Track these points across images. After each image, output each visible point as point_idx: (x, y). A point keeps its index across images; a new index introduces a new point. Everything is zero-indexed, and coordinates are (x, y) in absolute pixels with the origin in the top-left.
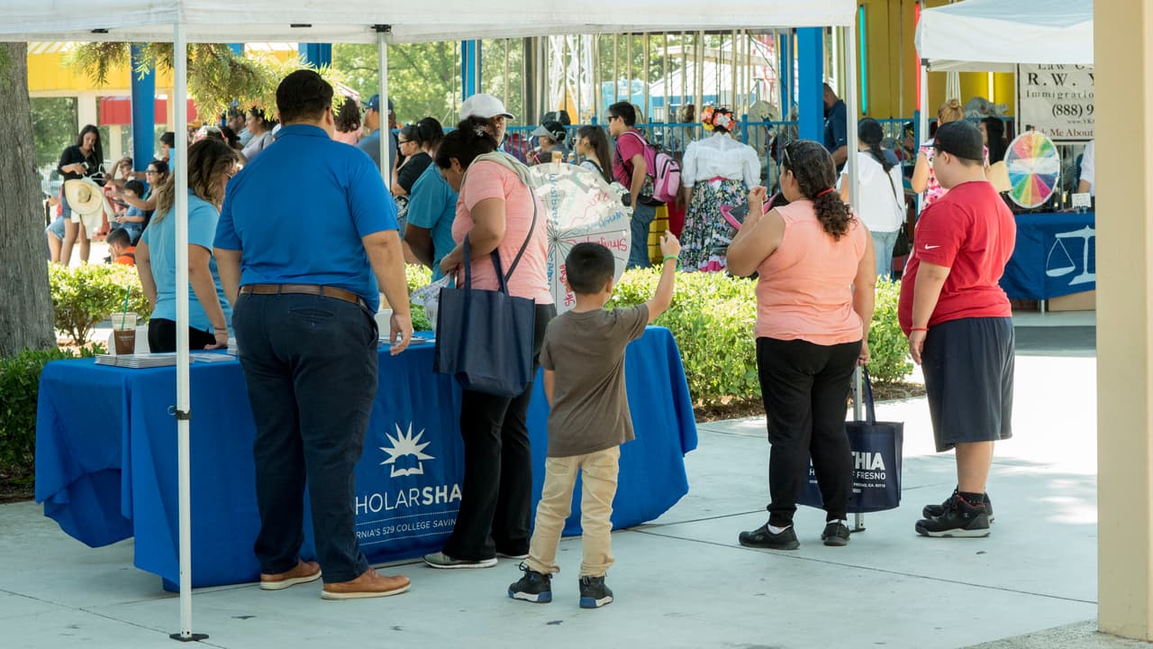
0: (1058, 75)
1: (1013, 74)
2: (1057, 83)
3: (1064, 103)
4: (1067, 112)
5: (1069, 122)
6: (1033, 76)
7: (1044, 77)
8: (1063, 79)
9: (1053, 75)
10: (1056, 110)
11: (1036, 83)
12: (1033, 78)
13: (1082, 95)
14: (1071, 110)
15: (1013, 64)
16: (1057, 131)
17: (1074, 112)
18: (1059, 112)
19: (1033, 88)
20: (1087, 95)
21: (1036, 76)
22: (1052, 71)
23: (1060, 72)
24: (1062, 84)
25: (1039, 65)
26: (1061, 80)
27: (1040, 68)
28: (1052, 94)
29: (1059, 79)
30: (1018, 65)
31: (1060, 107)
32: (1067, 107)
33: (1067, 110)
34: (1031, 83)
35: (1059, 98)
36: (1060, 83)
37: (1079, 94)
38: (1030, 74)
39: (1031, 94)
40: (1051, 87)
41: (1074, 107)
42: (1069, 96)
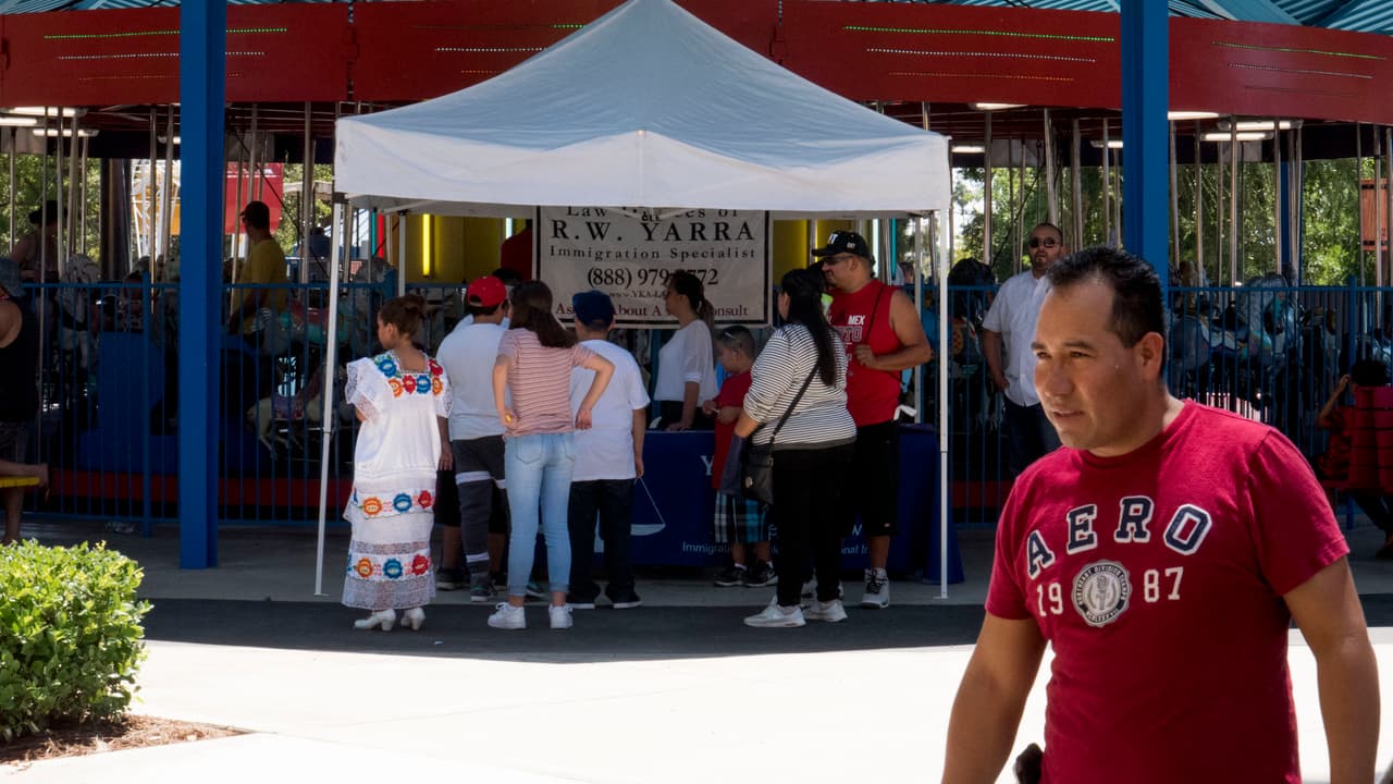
0: (597, 224)
2: (594, 237)
3: (603, 266)
4: (609, 280)
6: (559, 225)
7: (576, 227)
8: (603, 231)
9: (589, 224)
10: (593, 276)
11: (565, 237)
12: (559, 230)
13: (631, 255)
14: (614, 276)
15: (530, 207)
17: (620, 281)
18: (598, 280)
19: (559, 243)
20: (638, 255)
21: (564, 225)
22: (587, 218)
23: (600, 219)
24: (602, 237)
25: (570, 208)
26: (600, 232)
27: (570, 213)
28: (586, 253)
29: (597, 231)
30: (538, 208)
31: (598, 272)
32: (609, 273)
33: (609, 277)
34: (556, 235)
35: (598, 258)
36: (598, 237)
37: (627, 253)
38: (555, 222)
39: (556, 251)
40: (585, 242)
41: (620, 273)
42: (612, 255)
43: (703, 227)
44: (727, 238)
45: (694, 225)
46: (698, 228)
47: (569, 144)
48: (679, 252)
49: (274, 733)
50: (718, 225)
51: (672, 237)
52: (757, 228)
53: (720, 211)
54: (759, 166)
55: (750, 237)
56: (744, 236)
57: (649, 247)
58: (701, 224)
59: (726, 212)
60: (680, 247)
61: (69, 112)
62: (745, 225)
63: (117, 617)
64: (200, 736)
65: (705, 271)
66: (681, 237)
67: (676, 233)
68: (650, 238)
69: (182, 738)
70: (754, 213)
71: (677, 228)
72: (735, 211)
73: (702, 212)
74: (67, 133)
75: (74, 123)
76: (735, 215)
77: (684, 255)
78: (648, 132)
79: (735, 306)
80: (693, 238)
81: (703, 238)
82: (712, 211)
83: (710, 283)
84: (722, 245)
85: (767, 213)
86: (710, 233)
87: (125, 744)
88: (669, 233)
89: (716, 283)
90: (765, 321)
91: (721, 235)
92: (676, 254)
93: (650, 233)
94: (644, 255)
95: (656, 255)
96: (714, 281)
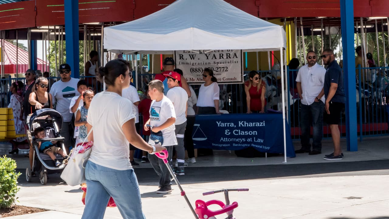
0: (192, 55)
1: (173, 55)
2: (191, 59)
3: (194, 67)
4: (196, 71)
5: (197, 75)
6: (181, 56)
7: (186, 56)
8: (194, 57)
9: (190, 55)
10: (192, 70)
11: (183, 59)
12: (181, 57)
13: (202, 64)
14: (198, 70)
15: (173, 51)
16: (192, 78)
17: (199, 71)
18: (193, 71)
19: (182, 61)
20: (204, 63)
21: (183, 56)
22: (189, 54)
23: (193, 54)
24: (194, 59)
25: (184, 51)
26: (193, 57)
27: (184, 52)
28: (189, 64)
29: (192, 56)
30: (175, 51)
31: (193, 69)
32: (196, 69)
33: (196, 70)
34: (180, 59)
35: (193, 65)
36: (193, 59)
37: (201, 63)
38: (180, 55)
39: (181, 63)
40: (189, 60)
41: (199, 69)
42: (197, 64)
43: (223, 55)
44: (230, 58)
45: (220, 54)
46: (221, 55)
47: (171, 32)
48: (216, 62)
49: (55, 210)
50: (227, 54)
51: (214, 58)
52: (238, 55)
53: (228, 50)
54: (226, 37)
55: (237, 57)
56: (235, 57)
57: (207, 61)
58: (222, 54)
59: (229, 50)
60: (217, 61)
61: (57, 27)
62: (235, 54)
63: (6, 178)
64: (32, 212)
65: (224, 68)
66: (216, 58)
67: (215, 57)
68: (208, 59)
69: (27, 213)
70: (237, 50)
71: (215, 55)
72: (232, 50)
73: (222, 51)
74: (57, 33)
75: (59, 30)
76: (232, 51)
77: (218, 63)
78: (194, 28)
79: (233, 77)
80: (220, 58)
81: (223, 58)
82: (225, 50)
83: (226, 71)
84: (229, 60)
85: (241, 50)
86: (225, 57)
87: (9, 215)
88: (213, 57)
89: (227, 71)
90: (242, 82)
91: (228, 57)
92: (215, 63)
93: (207, 57)
94: (206, 64)
95: (209, 63)
96: (227, 70)
